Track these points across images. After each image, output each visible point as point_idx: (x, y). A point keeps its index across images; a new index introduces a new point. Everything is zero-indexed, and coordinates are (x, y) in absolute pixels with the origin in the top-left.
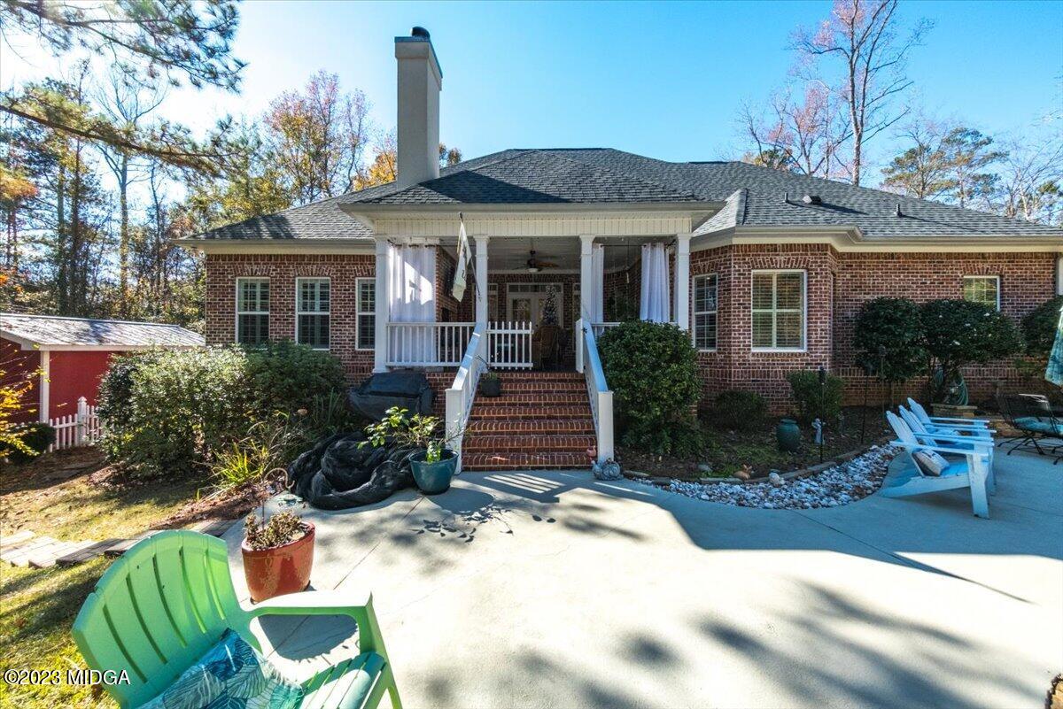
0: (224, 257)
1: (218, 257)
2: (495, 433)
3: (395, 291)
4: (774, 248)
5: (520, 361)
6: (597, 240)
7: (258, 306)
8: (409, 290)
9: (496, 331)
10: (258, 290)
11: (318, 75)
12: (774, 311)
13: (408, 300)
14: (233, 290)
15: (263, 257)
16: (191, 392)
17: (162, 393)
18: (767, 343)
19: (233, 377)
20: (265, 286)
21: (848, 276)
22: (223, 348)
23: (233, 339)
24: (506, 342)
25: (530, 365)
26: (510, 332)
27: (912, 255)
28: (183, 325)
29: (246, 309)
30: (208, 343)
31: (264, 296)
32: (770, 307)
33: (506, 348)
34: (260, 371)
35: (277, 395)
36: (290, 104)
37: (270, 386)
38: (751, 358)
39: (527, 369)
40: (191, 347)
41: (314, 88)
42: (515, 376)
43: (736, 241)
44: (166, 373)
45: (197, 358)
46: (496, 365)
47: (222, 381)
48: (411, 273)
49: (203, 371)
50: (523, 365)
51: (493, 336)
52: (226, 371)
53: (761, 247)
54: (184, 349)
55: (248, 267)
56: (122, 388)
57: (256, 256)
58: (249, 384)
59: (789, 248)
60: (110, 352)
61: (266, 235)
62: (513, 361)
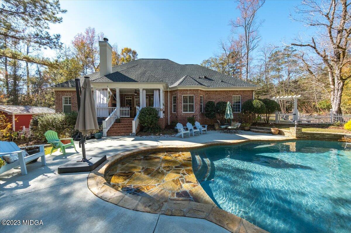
0: (59, 91)
1: (58, 91)
2: (116, 130)
3: (98, 101)
4: (187, 90)
5: (127, 115)
6: (144, 89)
7: (68, 103)
8: (102, 100)
9: (122, 109)
10: (68, 99)
11: (88, 29)
12: (188, 104)
13: (102, 103)
14: (62, 99)
15: (69, 91)
16: (52, 123)
17: (46, 123)
18: (187, 111)
19: (62, 120)
20: (70, 98)
21: (207, 96)
22: (60, 113)
23: (62, 111)
24: (125, 111)
25: (129, 116)
26: (126, 109)
27: (221, 91)
28: (49, 107)
29: (65, 104)
30: (56, 112)
31: (70, 101)
32: (187, 103)
33: (125, 113)
34: (68, 118)
35: (72, 123)
36: (80, 37)
37: (70, 122)
38: (182, 114)
39: (129, 117)
40: (52, 113)
41: (87, 33)
42: (125, 119)
43: (179, 89)
44: (46, 119)
45: (54, 116)
46: (122, 116)
47: (59, 121)
48: (102, 96)
49: (55, 119)
50: (128, 116)
51: (121, 110)
52: (60, 118)
53: (184, 90)
54: (50, 114)
55: (65, 94)
56: (36, 123)
57: (67, 91)
58: (65, 121)
59: (190, 90)
60: (32, 115)
61: (70, 86)
62: (126, 115)
